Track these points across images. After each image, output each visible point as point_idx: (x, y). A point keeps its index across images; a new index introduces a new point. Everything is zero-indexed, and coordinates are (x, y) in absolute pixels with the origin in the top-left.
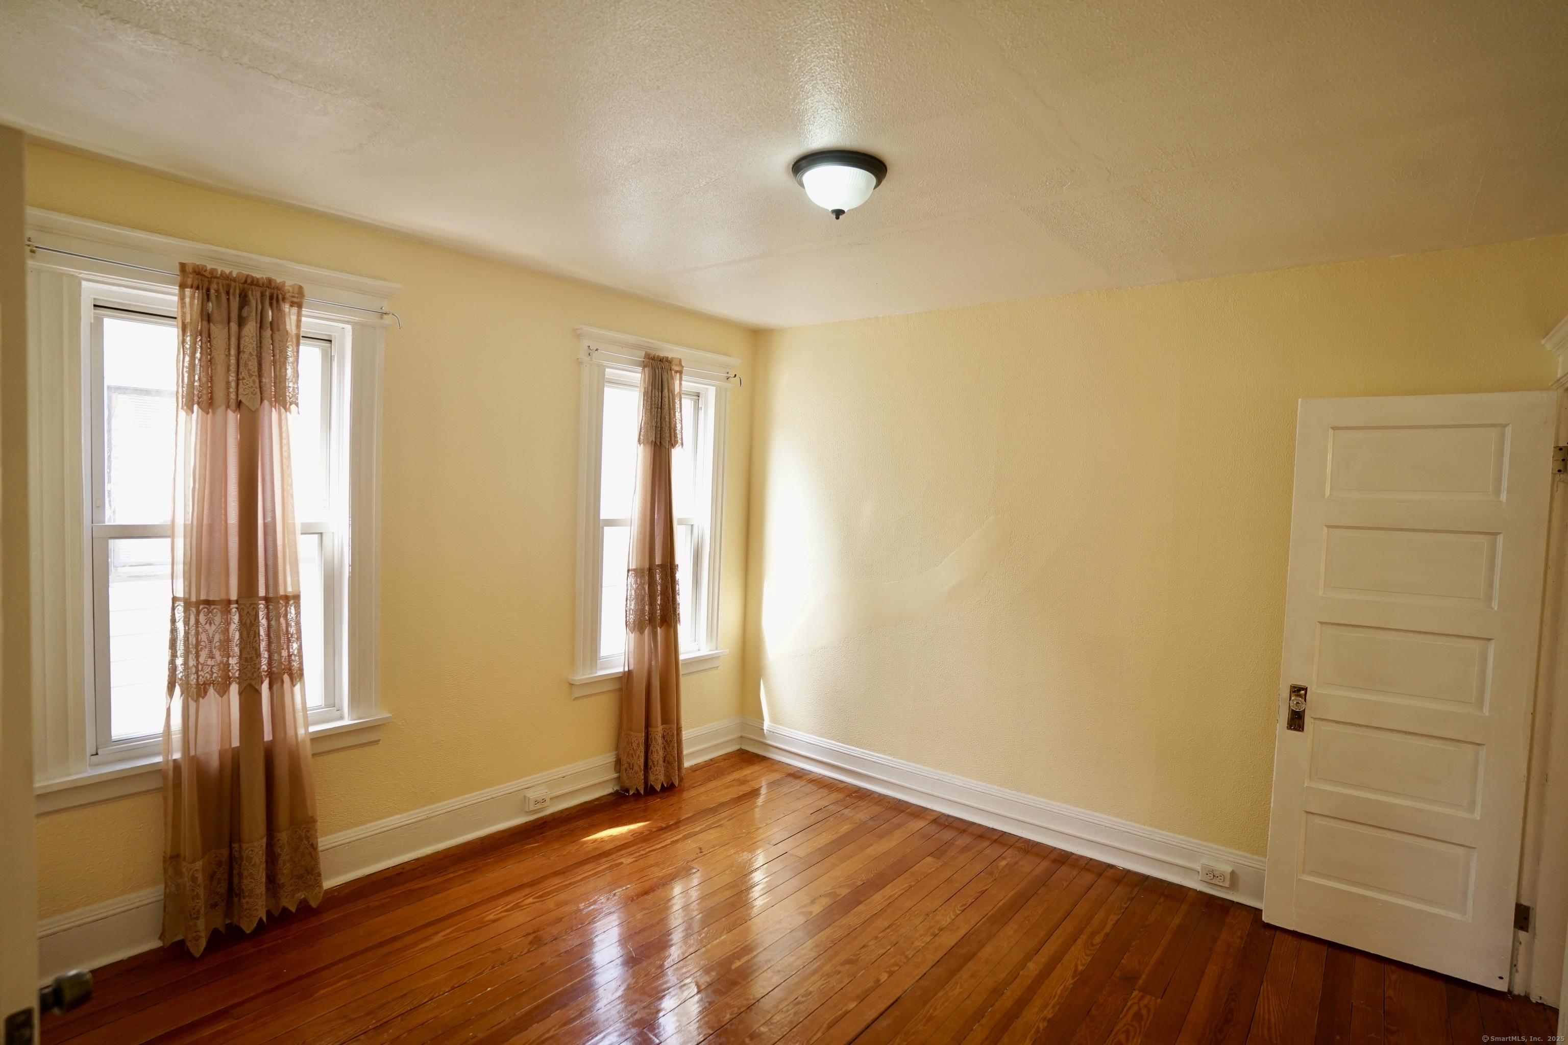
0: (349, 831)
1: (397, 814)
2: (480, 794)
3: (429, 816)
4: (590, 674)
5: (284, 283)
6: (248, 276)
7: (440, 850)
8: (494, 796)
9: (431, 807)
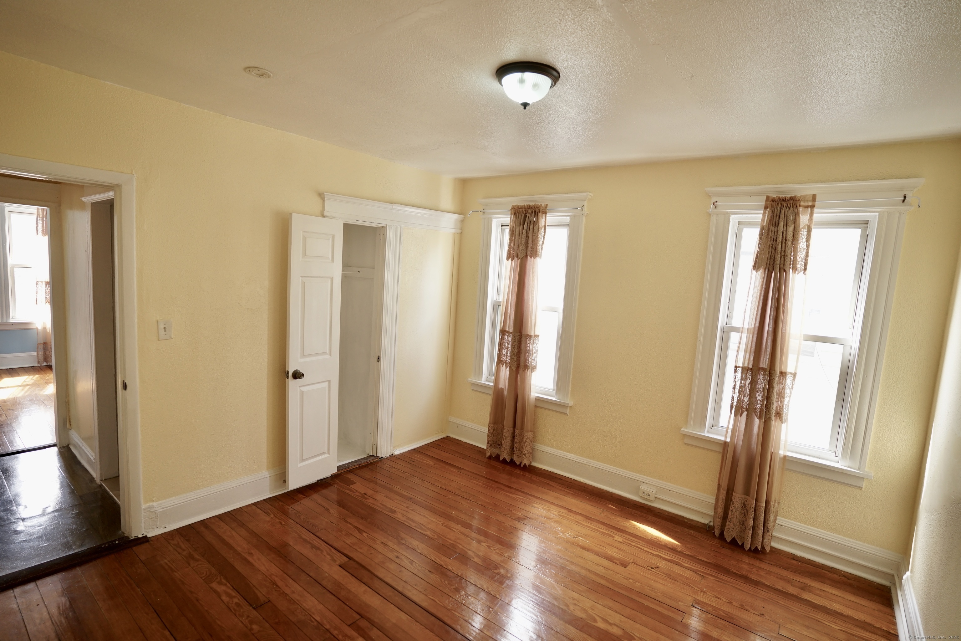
0: (552, 449)
1: (573, 454)
2: (615, 469)
3: (586, 463)
4: (699, 432)
5: (541, 204)
6: (528, 205)
7: (587, 483)
8: (621, 474)
9: (589, 460)
